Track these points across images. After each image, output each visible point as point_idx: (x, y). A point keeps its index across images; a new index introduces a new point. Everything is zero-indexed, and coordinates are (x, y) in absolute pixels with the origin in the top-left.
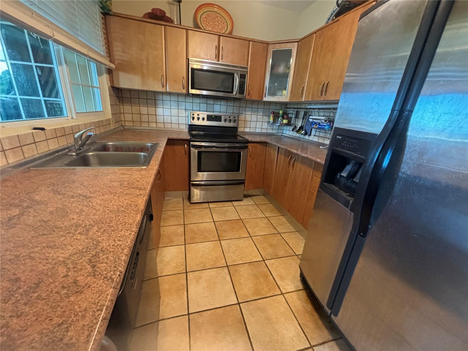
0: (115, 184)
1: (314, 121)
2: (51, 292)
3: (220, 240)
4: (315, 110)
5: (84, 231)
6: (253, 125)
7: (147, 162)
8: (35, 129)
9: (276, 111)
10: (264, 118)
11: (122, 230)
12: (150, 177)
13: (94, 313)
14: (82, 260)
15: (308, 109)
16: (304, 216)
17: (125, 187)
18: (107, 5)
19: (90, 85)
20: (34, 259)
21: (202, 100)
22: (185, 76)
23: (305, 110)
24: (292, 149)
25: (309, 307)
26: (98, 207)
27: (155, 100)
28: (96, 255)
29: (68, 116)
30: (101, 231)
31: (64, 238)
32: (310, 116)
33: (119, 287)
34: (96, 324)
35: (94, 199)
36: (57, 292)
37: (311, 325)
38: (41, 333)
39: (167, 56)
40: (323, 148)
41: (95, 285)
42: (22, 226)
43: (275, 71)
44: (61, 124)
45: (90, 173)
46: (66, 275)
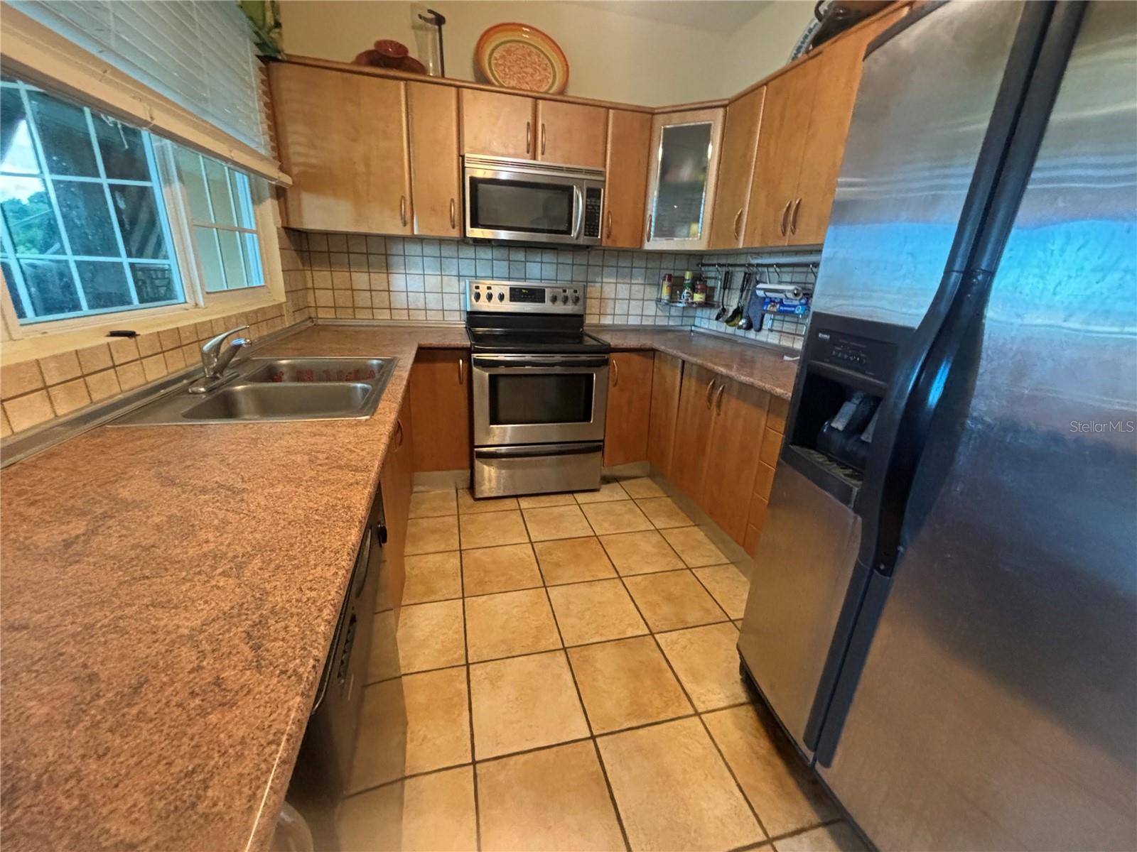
0: (298, 458)
1: (769, 294)
2: (167, 703)
3: (545, 587)
4: (771, 269)
5: (231, 568)
6: (621, 308)
7: (370, 404)
8: (113, 334)
9: (677, 274)
10: (648, 289)
11: (316, 566)
12: (379, 440)
13: (261, 748)
14: (232, 634)
15: (753, 265)
16: (747, 525)
17: (320, 465)
18: (272, 38)
19: (236, 225)
20: (127, 633)
21: (498, 253)
22: (455, 195)
23: (747, 270)
24: (716, 364)
25: (764, 745)
26: (261, 514)
27: (387, 255)
28: (260, 622)
29: (186, 302)
30: (270, 569)
31: (189, 584)
32: (758, 282)
33: (313, 693)
34: (267, 772)
35: (251, 494)
36: (179, 705)
37: (768, 788)
38: (149, 791)
39: (414, 151)
40: (791, 359)
41: (262, 688)
42: (94, 560)
43: (670, 178)
44: (172, 322)
45: (239, 433)
46: (199, 666)
